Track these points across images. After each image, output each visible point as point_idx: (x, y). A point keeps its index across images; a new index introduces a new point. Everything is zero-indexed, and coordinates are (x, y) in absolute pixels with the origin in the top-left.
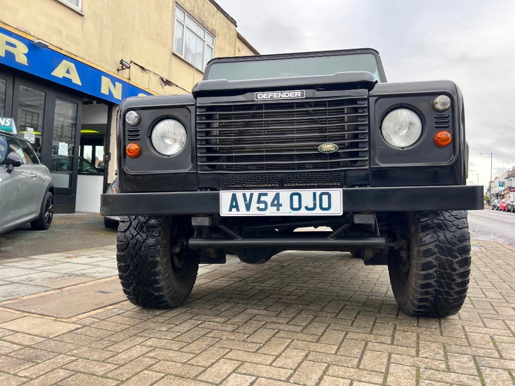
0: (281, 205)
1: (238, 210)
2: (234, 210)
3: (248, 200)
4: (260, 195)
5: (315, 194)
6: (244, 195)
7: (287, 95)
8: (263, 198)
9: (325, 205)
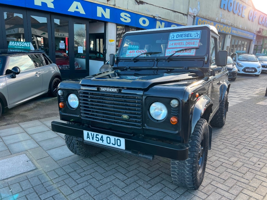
0: (103, 140)
1: (90, 139)
2: (88, 138)
3: (93, 136)
4: (97, 135)
5: (115, 139)
6: (91, 133)
7: (112, 90)
8: (97, 136)
9: (119, 144)
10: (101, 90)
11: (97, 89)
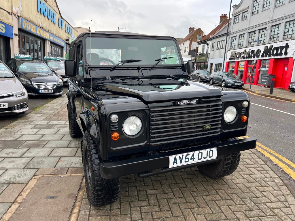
0: (194, 158)
1: (177, 164)
5: (207, 151)
6: (180, 157)
7: (191, 102)
8: (187, 157)
9: (211, 155)
10: (179, 104)
11: (173, 103)
